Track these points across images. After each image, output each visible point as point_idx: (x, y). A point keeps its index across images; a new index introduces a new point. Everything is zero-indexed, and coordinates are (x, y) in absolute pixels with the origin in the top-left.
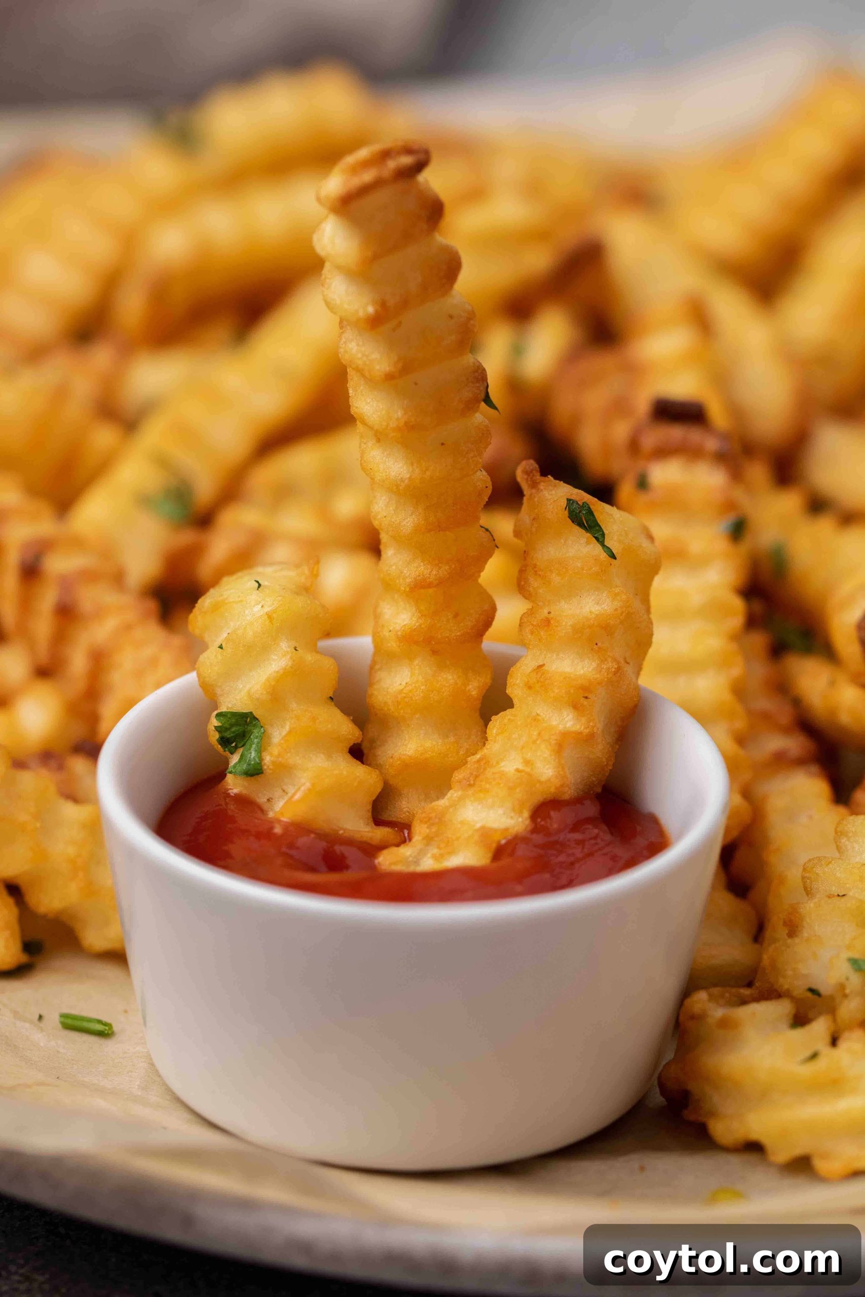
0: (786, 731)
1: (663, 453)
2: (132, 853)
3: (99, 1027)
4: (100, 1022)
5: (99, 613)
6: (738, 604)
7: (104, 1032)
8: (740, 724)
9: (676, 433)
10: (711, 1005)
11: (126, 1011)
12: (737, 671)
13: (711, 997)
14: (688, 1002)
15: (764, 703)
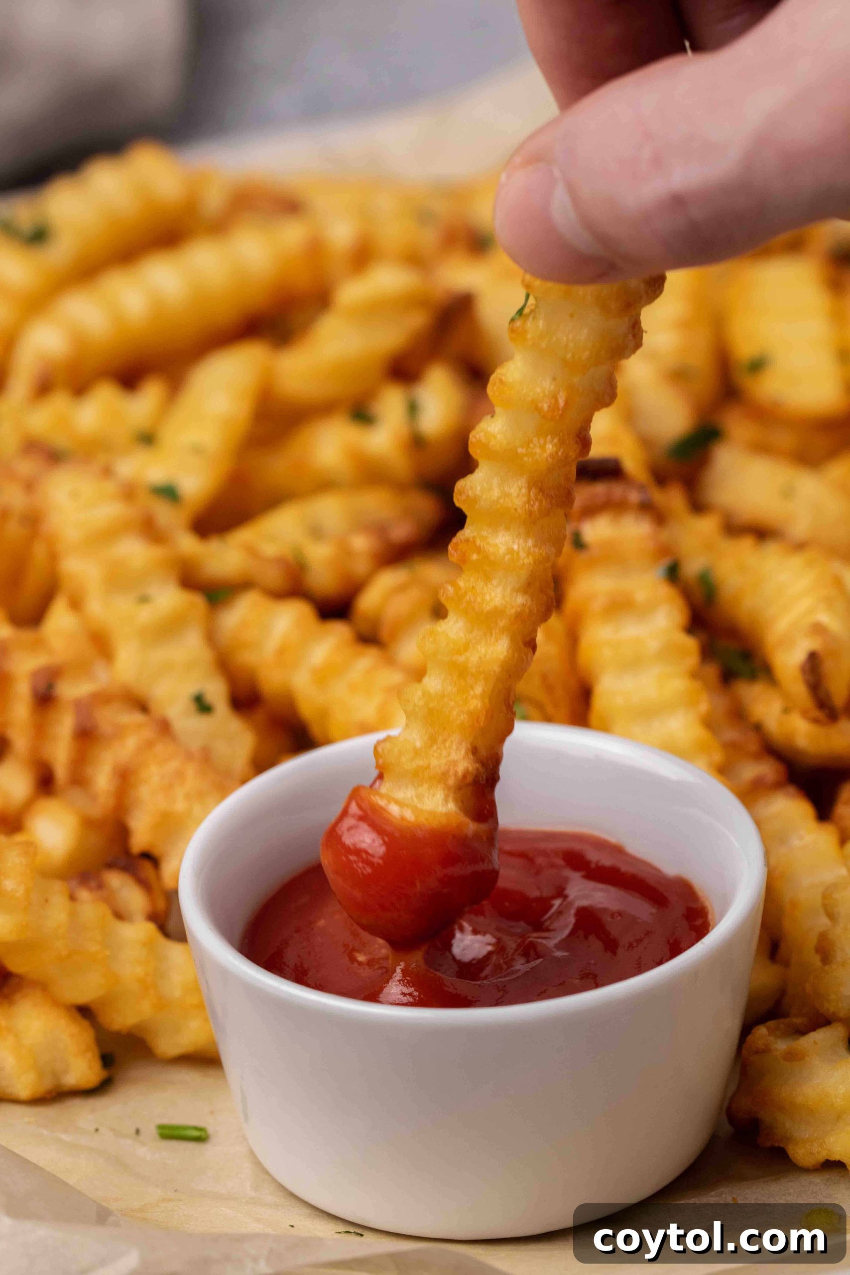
0: (757, 757)
1: (591, 511)
2: (225, 973)
3: (196, 1133)
4: (196, 1128)
5: (120, 733)
6: (691, 644)
7: (200, 1137)
8: (718, 757)
9: (599, 489)
10: (771, 1038)
11: (212, 1113)
12: (704, 707)
13: (771, 1031)
14: (750, 1038)
15: (731, 734)
